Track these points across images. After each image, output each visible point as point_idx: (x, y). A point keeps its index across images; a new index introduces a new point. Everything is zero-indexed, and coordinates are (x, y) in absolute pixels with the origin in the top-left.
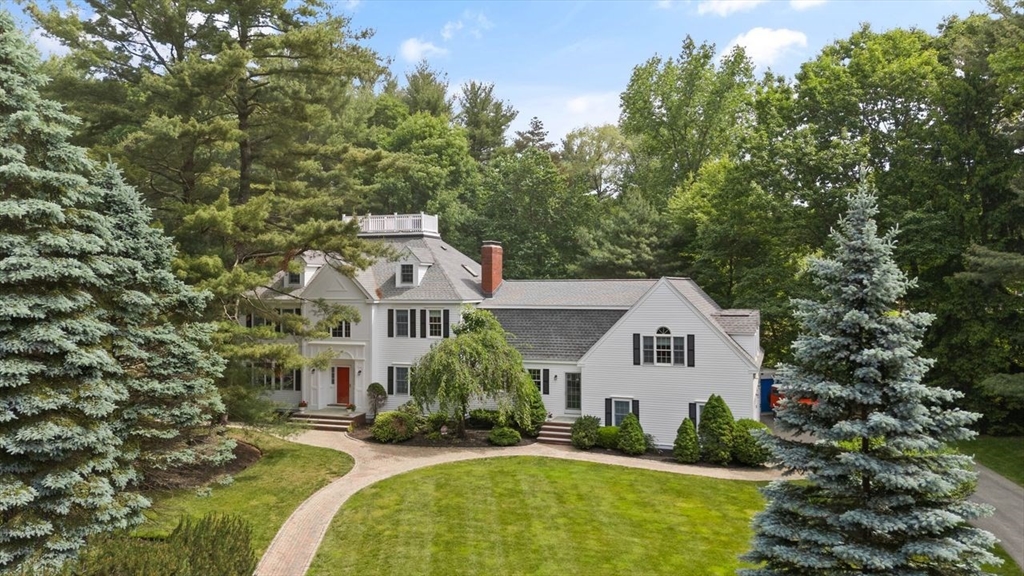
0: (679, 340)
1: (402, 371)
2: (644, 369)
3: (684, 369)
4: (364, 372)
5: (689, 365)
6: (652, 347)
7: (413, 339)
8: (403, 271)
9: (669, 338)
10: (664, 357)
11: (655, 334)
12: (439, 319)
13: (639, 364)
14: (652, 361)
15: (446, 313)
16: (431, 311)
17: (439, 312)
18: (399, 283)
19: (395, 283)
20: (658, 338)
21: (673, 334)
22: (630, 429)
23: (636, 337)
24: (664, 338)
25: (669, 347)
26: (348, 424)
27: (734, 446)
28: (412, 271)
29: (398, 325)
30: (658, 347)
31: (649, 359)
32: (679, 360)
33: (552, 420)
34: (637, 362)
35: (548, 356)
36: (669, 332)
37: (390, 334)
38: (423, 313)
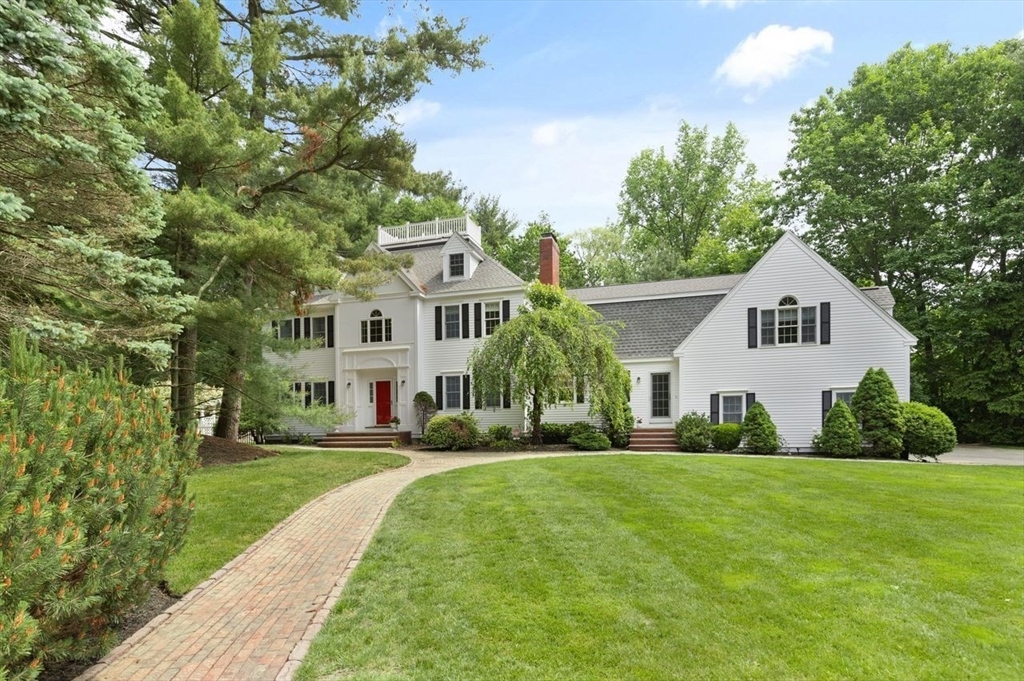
0: (807, 310)
1: (453, 380)
2: (763, 352)
3: (816, 349)
4: (408, 382)
5: (822, 343)
6: (773, 324)
7: (466, 340)
8: (452, 263)
9: (795, 311)
10: (788, 336)
11: (775, 306)
12: (498, 313)
13: (756, 346)
14: (772, 342)
15: (506, 304)
16: (487, 305)
17: (498, 304)
18: (446, 278)
19: (442, 279)
20: (781, 311)
21: (802, 304)
22: (760, 420)
23: (752, 312)
24: (788, 311)
25: (795, 322)
26: (391, 440)
27: (908, 432)
28: (462, 262)
29: (448, 325)
30: (781, 323)
31: (768, 340)
32: (809, 338)
33: (642, 426)
34: (752, 344)
35: (630, 354)
36: (795, 303)
37: (438, 337)
38: (478, 307)
